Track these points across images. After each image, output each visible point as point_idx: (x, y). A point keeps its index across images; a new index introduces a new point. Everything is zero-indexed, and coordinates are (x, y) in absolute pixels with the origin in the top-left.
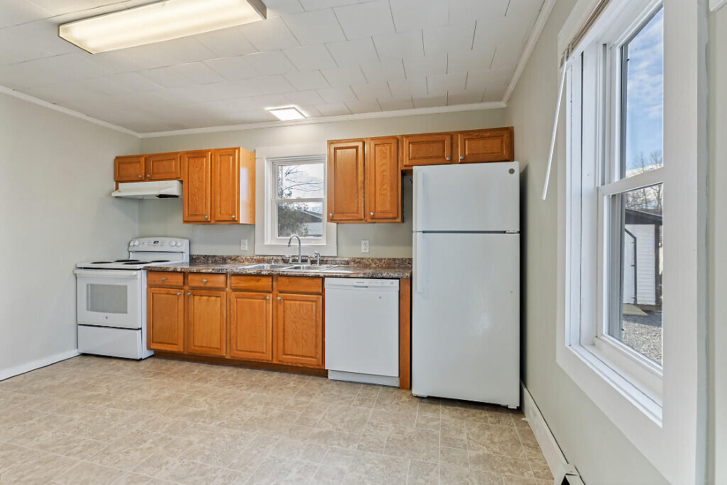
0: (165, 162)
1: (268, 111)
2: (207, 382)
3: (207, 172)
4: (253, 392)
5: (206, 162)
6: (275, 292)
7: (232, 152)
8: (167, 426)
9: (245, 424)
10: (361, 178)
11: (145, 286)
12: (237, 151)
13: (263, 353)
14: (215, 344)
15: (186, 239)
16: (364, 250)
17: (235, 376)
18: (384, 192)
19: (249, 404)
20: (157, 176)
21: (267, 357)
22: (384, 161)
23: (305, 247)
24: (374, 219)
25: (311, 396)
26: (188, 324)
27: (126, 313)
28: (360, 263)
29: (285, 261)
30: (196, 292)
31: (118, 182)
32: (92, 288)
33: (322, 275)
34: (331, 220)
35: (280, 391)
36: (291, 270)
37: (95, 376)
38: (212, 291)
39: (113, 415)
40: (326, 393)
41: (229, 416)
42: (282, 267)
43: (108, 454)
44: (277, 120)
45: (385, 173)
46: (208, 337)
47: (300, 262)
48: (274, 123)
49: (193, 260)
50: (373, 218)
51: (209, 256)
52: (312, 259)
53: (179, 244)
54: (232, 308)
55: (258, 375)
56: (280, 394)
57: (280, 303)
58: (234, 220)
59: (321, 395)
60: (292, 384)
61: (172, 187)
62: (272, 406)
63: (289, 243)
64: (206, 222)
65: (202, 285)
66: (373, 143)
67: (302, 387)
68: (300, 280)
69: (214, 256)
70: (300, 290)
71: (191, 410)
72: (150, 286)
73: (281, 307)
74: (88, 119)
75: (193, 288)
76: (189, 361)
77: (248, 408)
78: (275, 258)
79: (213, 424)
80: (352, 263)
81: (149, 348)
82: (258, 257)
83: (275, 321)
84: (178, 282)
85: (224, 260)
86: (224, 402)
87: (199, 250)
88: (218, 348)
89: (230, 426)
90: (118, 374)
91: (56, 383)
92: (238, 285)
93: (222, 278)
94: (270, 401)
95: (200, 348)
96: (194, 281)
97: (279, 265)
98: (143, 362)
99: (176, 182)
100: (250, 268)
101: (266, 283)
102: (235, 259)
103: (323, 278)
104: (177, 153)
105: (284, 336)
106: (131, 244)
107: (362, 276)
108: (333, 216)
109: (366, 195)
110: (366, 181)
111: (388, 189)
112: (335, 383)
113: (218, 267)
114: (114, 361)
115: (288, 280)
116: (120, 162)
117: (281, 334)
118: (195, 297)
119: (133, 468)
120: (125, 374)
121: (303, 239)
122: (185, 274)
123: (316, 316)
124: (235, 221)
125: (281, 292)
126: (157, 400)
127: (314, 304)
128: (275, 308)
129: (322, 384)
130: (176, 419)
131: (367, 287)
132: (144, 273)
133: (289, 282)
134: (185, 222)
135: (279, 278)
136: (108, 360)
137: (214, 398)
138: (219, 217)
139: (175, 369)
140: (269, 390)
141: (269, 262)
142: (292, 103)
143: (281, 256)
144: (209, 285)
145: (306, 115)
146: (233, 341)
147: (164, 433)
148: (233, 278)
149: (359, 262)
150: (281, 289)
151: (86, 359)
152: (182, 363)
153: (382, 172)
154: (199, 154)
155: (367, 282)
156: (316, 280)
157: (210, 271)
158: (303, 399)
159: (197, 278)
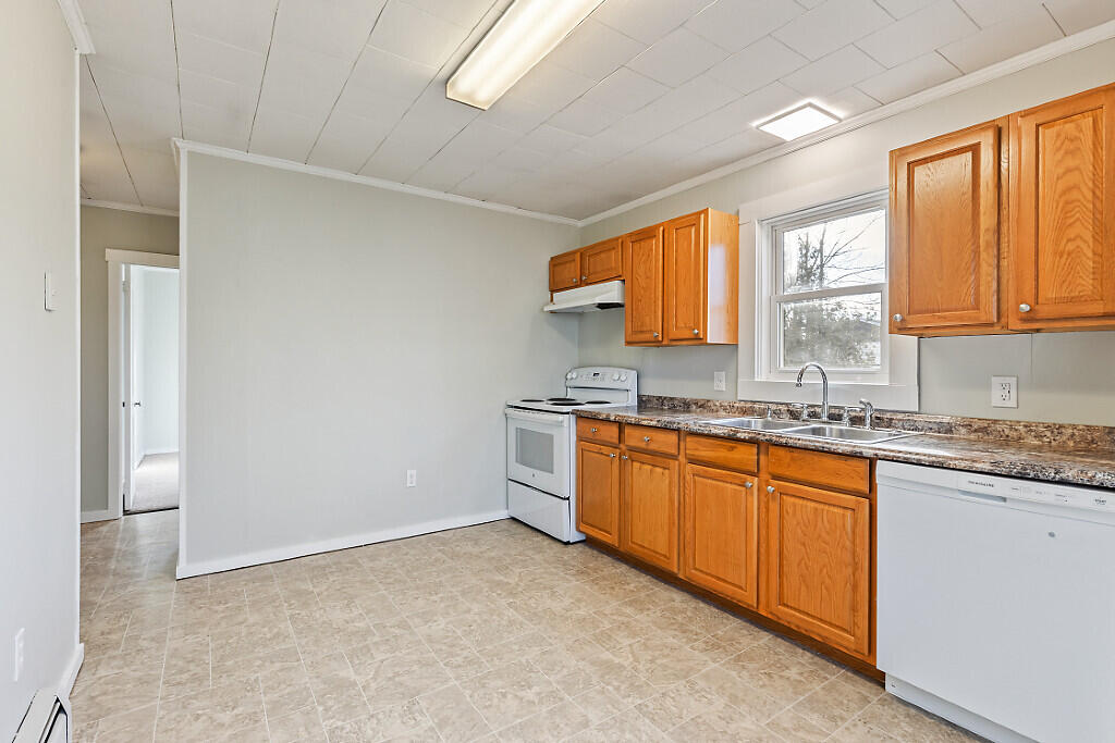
0: (603, 255)
1: (757, 128)
2: (642, 610)
3: (657, 261)
4: (714, 661)
5: (656, 245)
6: (764, 475)
7: (694, 220)
8: (565, 671)
9: (682, 727)
10: (987, 220)
11: (574, 438)
12: (702, 216)
13: (741, 588)
14: (662, 547)
15: (633, 369)
16: (1000, 401)
17: (689, 614)
18: (1071, 246)
19: (701, 684)
20: (593, 278)
21: (748, 598)
22: (1071, 162)
23: (837, 389)
24: (1033, 323)
25: (833, 719)
26: (625, 506)
27: (552, 472)
28: (985, 432)
29: (795, 415)
30: (636, 455)
31: (553, 291)
32: (521, 433)
33: (869, 453)
34: (900, 328)
35: (765, 679)
36: (798, 436)
37: (513, 553)
38: (657, 457)
39: (511, 623)
40: (876, 730)
41: (658, 695)
42: (786, 426)
43: (483, 686)
44: (781, 143)
45: (1075, 195)
46: (652, 536)
47: (825, 419)
48: (775, 149)
49: (643, 403)
50: (1029, 318)
51: (665, 398)
52: (853, 414)
53: (623, 378)
54: (687, 492)
55: (731, 625)
56: (763, 686)
57: (774, 499)
58: (697, 338)
59: (861, 729)
60: (793, 673)
61: (611, 292)
62: (743, 708)
63: (800, 379)
64: (657, 343)
65: (643, 445)
66: (1028, 126)
67: (817, 687)
68: (816, 458)
69: (672, 399)
70: (816, 479)
71: (606, 656)
72: (580, 439)
73: (774, 507)
74: (519, 212)
75: (632, 449)
76: (626, 564)
77: (697, 692)
78: (774, 407)
79: (630, 700)
80: (963, 430)
81: (578, 530)
82: (742, 404)
83: (763, 532)
84: (612, 437)
85: (686, 406)
86: (659, 662)
87: (653, 389)
88: (665, 556)
89: (656, 718)
90: (537, 557)
91: (476, 550)
92: (696, 453)
93: (673, 437)
94: (741, 695)
95: (640, 549)
96: (634, 438)
97: (782, 421)
98: (570, 547)
99: (616, 284)
100: (721, 423)
101: (746, 455)
102: (703, 406)
103: (872, 462)
104: (617, 239)
105: (781, 566)
106: (569, 377)
107: (987, 467)
108: (903, 320)
109: (1004, 263)
110: (1004, 229)
111: (1088, 236)
112: (902, 709)
113: (666, 418)
114: (540, 538)
115: (789, 455)
116: (556, 263)
117: (775, 560)
118: (635, 464)
119: (501, 729)
120: (545, 560)
121: (831, 372)
122: (621, 425)
123: (853, 542)
124: (699, 340)
125: (776, 477)
126: (567, 619)
127: (849, 513)
128: (764, 508)
129: (866, 700)
130: (581, 664)
131: (1004, 499)
132: (573, 417)
133: (792, 459)
134: (628, 343)
135: (771, 449)
136: (535, 534)
137: (646, 647)
138: (674, 333)
139: (606, 572)
140: (743, 667)
141: (762, 414)
142: (805, 95)
143: (787, 404)
144: (653, 446)
145: (841, 114)
146: (689, 552)
147: (558, 683)
148: (688, 439)
149: (984, 430)
150: (779, 471)
151: (515, 525)
152: (617, 564)
153: (1064, 193)
154: (646, 234)
155: (1003, 486)
156: (854, 463)
157: (653, 423)
158: (814, 719)
159: (637, 432)
